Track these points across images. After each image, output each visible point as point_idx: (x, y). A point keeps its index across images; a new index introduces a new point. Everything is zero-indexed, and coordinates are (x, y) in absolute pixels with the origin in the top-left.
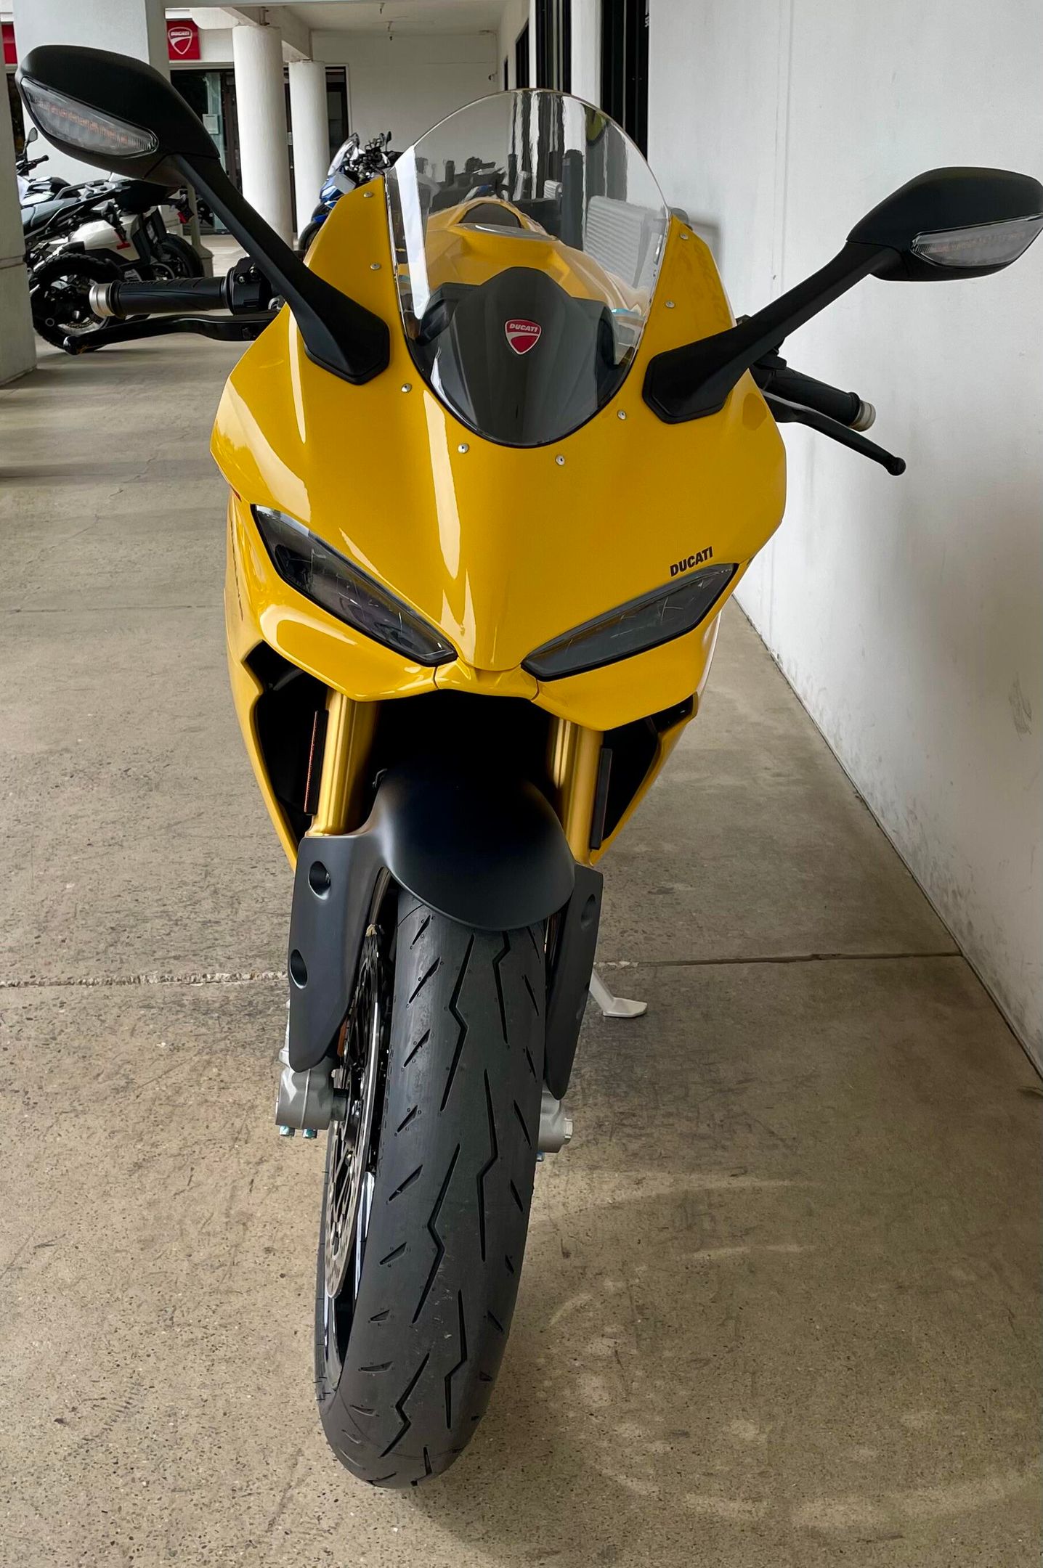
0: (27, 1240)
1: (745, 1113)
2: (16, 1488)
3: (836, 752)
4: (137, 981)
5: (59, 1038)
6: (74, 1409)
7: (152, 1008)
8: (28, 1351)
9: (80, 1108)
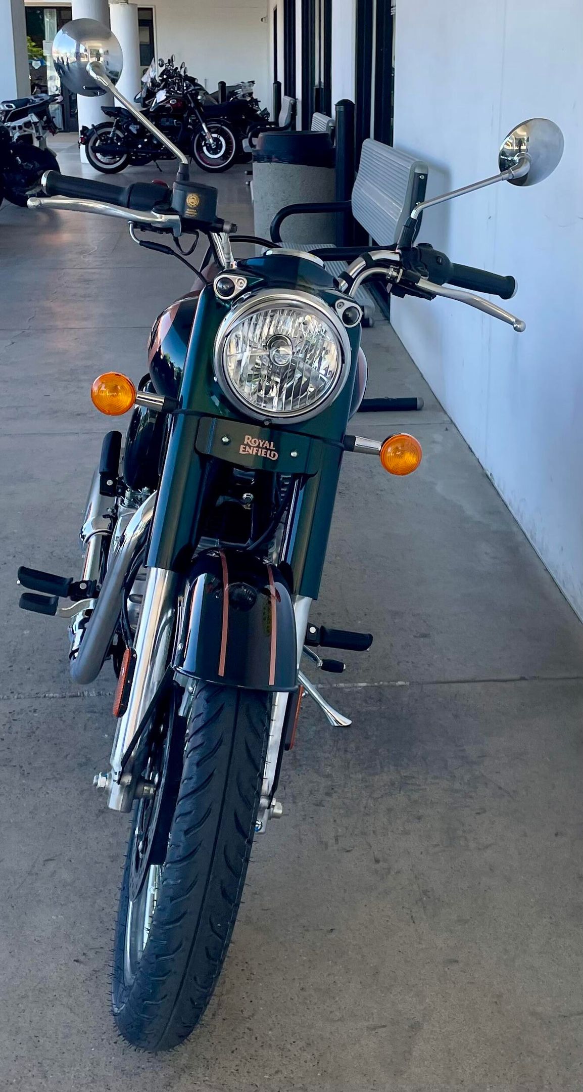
0: (38, 857)
1: (483, 775)
2: (57, 998)
3: (532, 542)
4: (82, 695)
5: (37, 733)
6: (84, 954)
7: (95, 712)
8: (50, 922)
9: (58, 776)
